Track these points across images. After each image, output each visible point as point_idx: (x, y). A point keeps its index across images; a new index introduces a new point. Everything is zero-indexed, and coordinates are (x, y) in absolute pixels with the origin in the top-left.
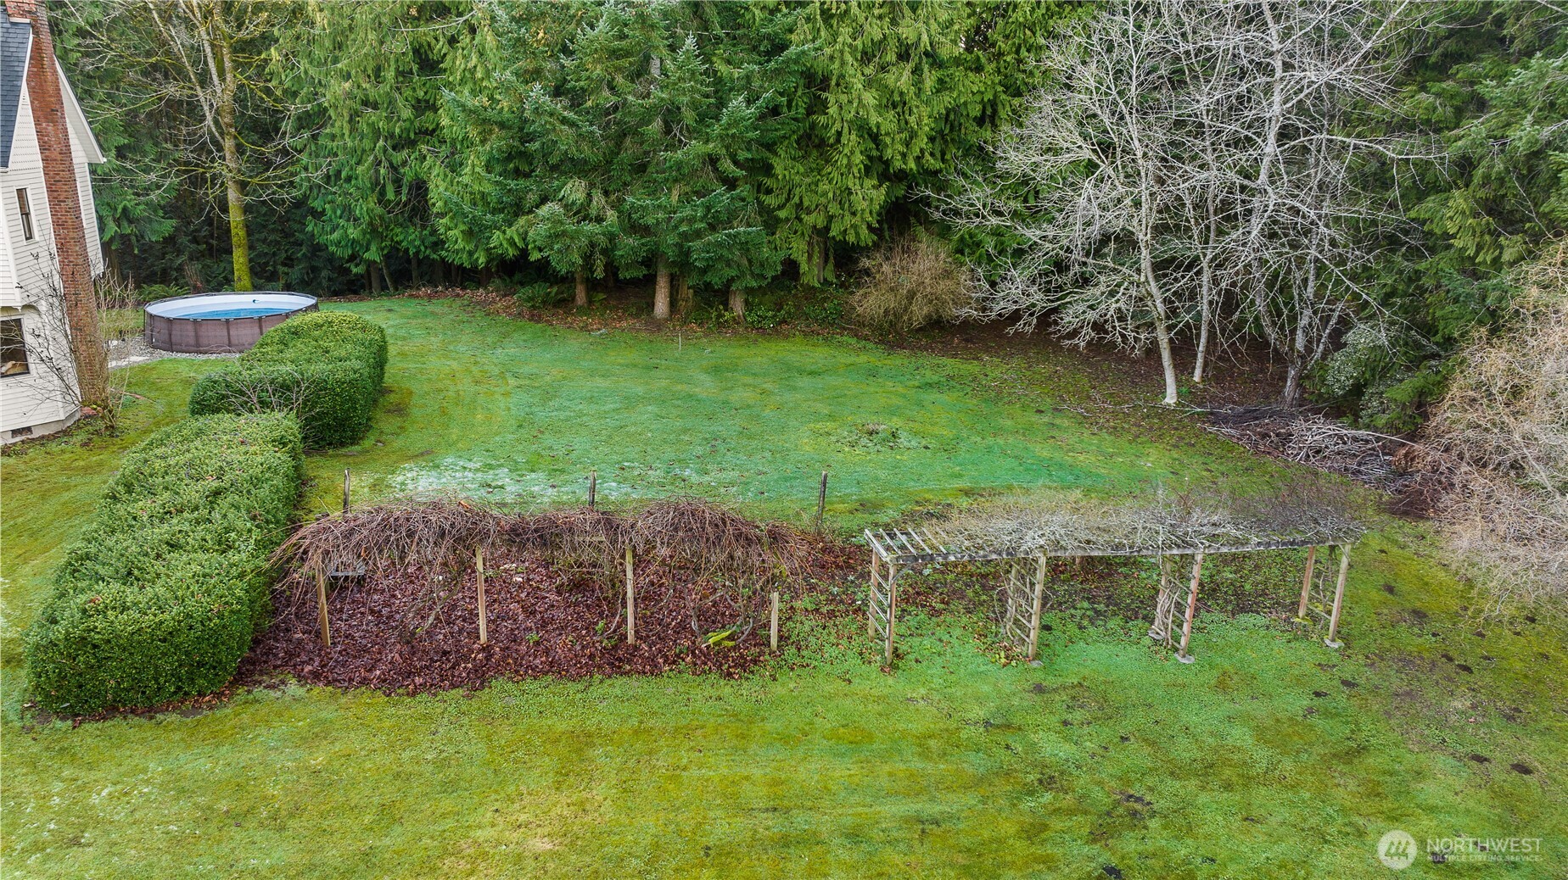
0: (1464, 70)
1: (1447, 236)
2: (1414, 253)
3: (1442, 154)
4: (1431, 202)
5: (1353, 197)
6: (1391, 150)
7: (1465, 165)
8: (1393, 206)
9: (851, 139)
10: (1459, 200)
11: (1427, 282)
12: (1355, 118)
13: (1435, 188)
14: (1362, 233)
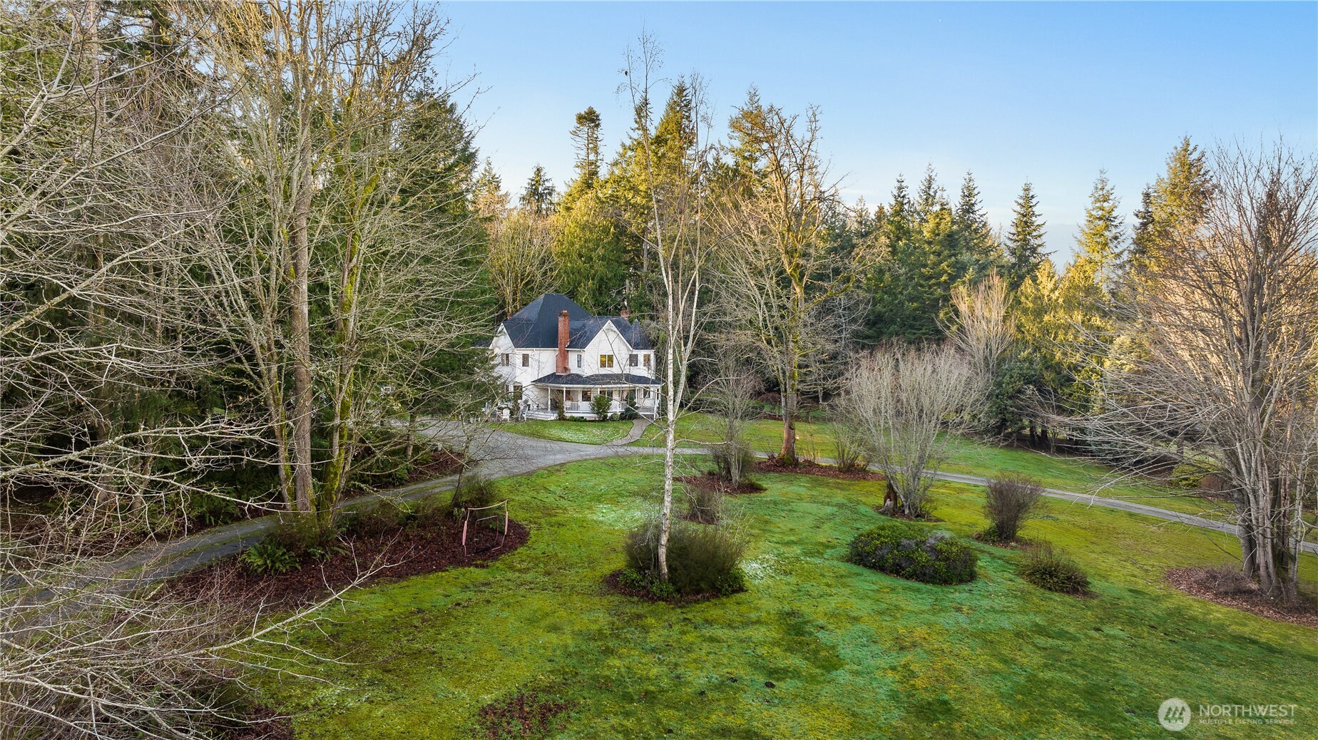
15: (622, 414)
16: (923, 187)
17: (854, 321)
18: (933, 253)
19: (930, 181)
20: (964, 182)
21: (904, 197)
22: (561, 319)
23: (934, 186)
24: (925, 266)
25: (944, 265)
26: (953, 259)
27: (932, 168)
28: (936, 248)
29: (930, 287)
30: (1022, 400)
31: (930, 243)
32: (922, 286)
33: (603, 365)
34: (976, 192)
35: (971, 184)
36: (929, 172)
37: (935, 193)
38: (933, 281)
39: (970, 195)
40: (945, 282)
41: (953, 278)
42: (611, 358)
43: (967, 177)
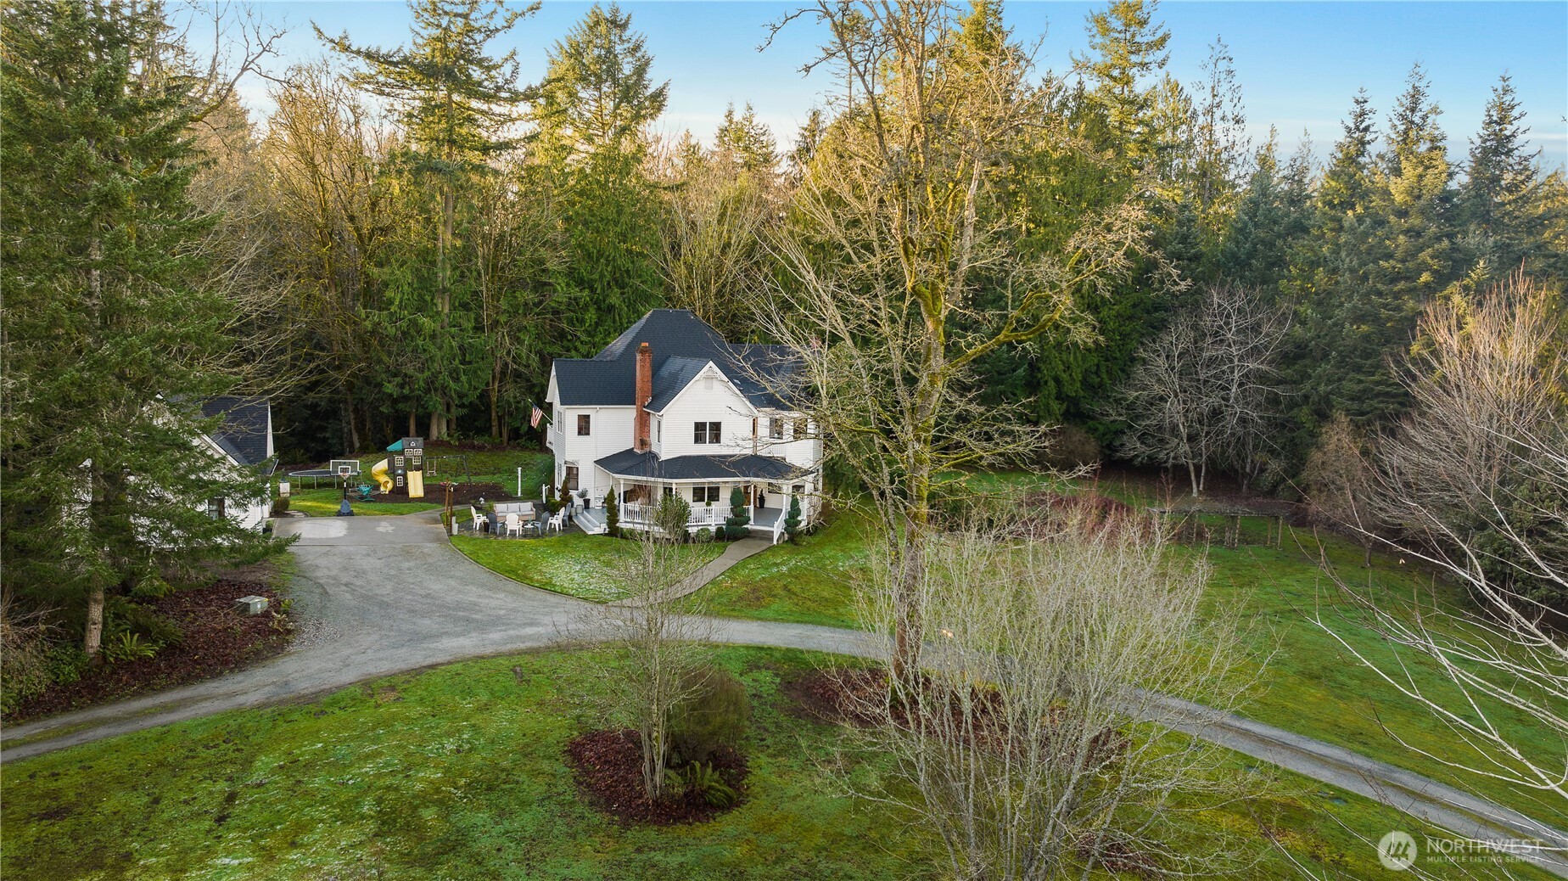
0: (1301, 362)
1: (1303, 423)
2: (1292, 430)
3: (1298, 394)
4: (1296, 410)
5: (1267, 409)
6: (1279, 390)
7: (1306, 397)
8: (1282, 412)
9: (1052, 384)
10: (1305, 409)
11: (1297, 441)
12: (1262, 377)
13: (1297, 405)
14: (1271, 423)
15: (719, 530)
16: (1401, 110)
17: (1256, 352)
18: (1406, 232)
19: (1415, 97)
20: (1492, 96)
21: (1366, 129)
22: (639, 357)
23: (1424, 106)
24: (1389, 256)
25: (1425, 255)
26: (1446, 243)
27: (1421, 71)
28: (1415, 221)
29: (1397, 296)
30: (1553, 541)
31: (1402, 213)
32: (1380, 294)
33: (699, 439)
34: (1515, 113)
35: (1508, 98)
36: (1414, 81)
37: (1425, 117)
38: (1401, 285)
39: (1501, 121)
40: (1426, 284)
41: (1442, 279)
42: (716, 427)
43: (1499, 85)
